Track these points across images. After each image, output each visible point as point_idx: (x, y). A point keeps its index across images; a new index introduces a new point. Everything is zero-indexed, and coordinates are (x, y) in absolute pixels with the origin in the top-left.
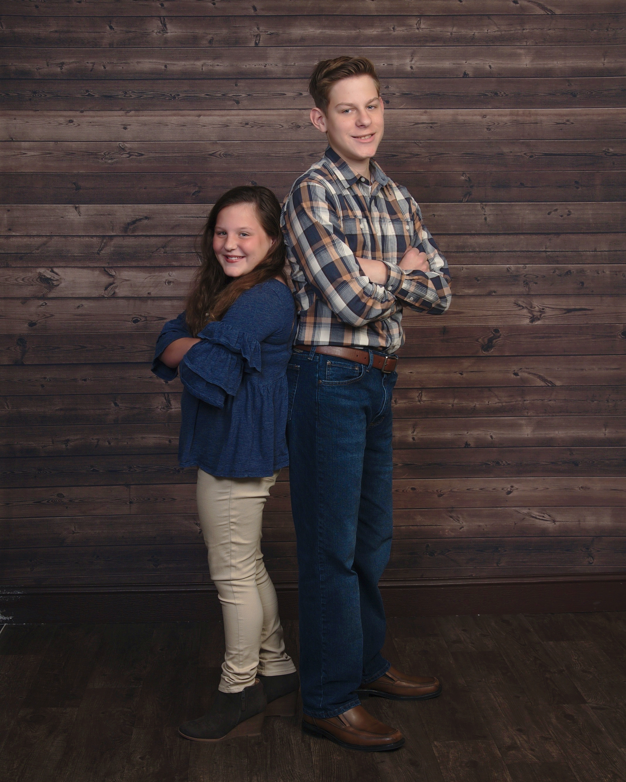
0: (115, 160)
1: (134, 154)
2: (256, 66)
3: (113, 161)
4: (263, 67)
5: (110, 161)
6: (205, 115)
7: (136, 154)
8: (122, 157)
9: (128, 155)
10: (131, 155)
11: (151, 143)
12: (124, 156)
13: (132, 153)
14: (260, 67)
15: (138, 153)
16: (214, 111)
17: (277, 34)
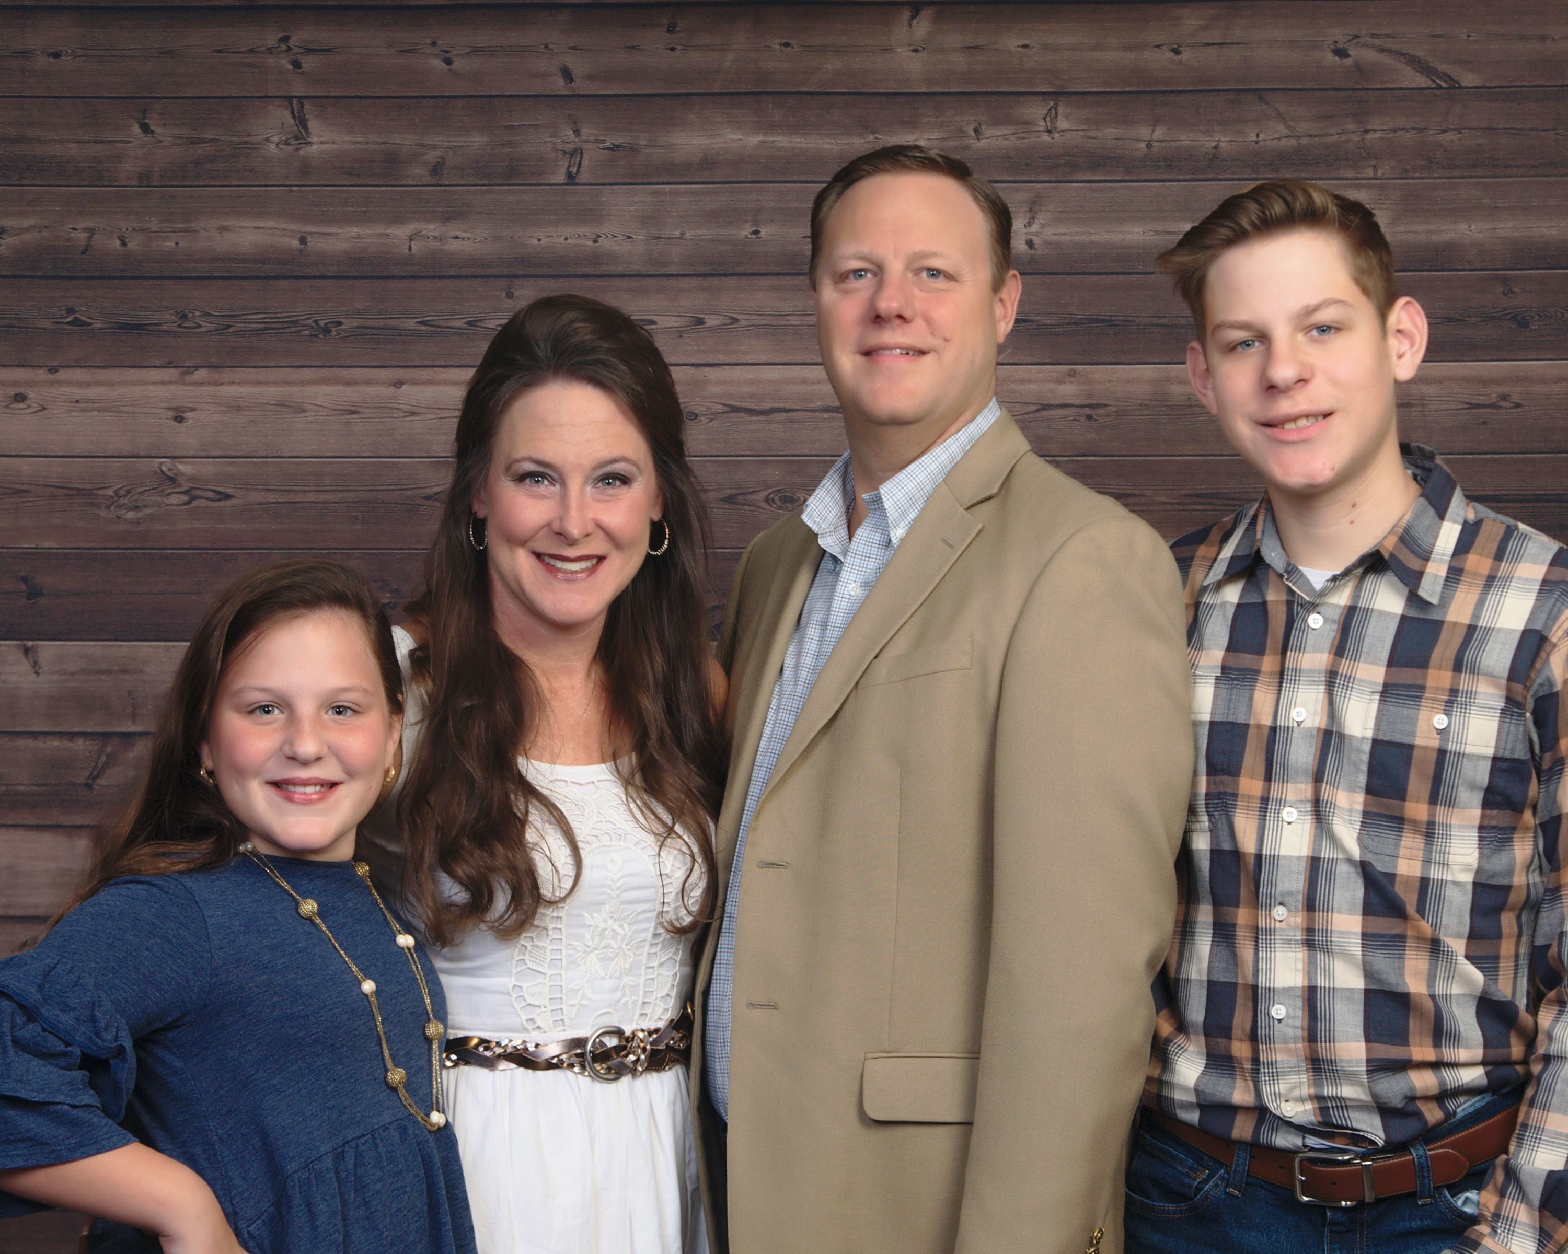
0: (148, 511)
1: (203, 494)
2: (569, 241)
3: (140, 514)
4: (590, 243)
5: (131, 515)
6: (415, 383)
7: (210, 495)
8: (167, 501)
9: (185, 498)
10: (194, 498)
11: (255, 463)
12: (174, 499)
13: (197, 492)
14: (580, 242)
15: (215, 491)
16: (441, 369)
17: (633, 149)
